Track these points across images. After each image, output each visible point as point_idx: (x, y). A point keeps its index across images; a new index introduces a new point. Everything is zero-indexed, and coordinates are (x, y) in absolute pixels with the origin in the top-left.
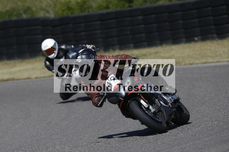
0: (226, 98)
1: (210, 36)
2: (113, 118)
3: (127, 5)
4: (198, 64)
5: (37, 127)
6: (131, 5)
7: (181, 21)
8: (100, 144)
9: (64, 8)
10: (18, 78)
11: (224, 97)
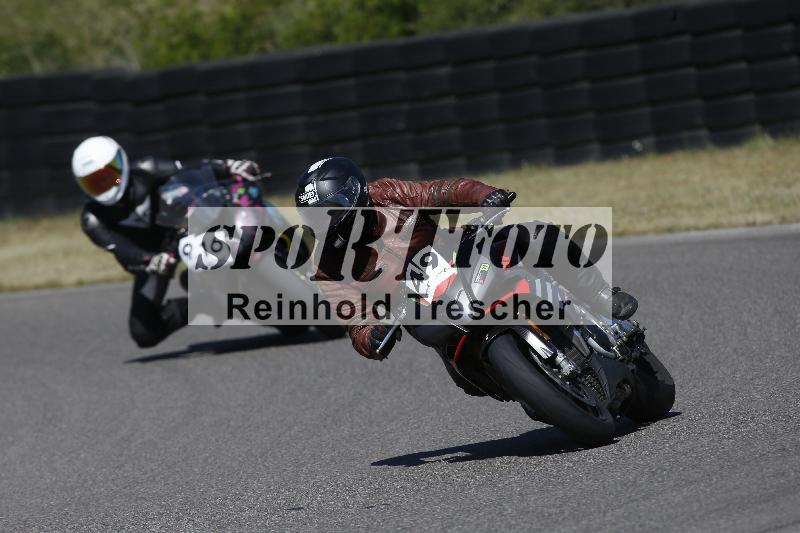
0: (743, 354)
1: (686, 134)
2: (349, 425)
3: (395, 27)
4: (644, 233)
5: (82, 456)
6: (411, 26)
7: (585, 85)
8: (302, 514)
9: (175, 40)
10: (16, 283)
11: (735, 350)
